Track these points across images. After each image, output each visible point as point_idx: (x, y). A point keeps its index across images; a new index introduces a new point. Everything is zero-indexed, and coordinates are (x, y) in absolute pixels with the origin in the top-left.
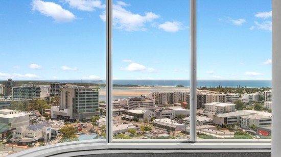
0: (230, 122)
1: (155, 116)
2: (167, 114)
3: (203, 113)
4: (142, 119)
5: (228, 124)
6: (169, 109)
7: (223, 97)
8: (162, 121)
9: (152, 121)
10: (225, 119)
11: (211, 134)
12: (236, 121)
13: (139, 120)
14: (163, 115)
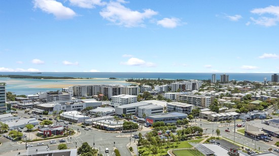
0: (129, 112)
1: (65, 109)
2: (78, 107)
3: (110, 104)
4: (52, 113)
5: (127, 114)
6: (82, 102)
7: (135, 89)
8: (68, 114)
9: (59, 114)
10: (125, 110)
11: (105, 125)
12: (134, 111)
13: (49, 113)
14: (73, 107)
